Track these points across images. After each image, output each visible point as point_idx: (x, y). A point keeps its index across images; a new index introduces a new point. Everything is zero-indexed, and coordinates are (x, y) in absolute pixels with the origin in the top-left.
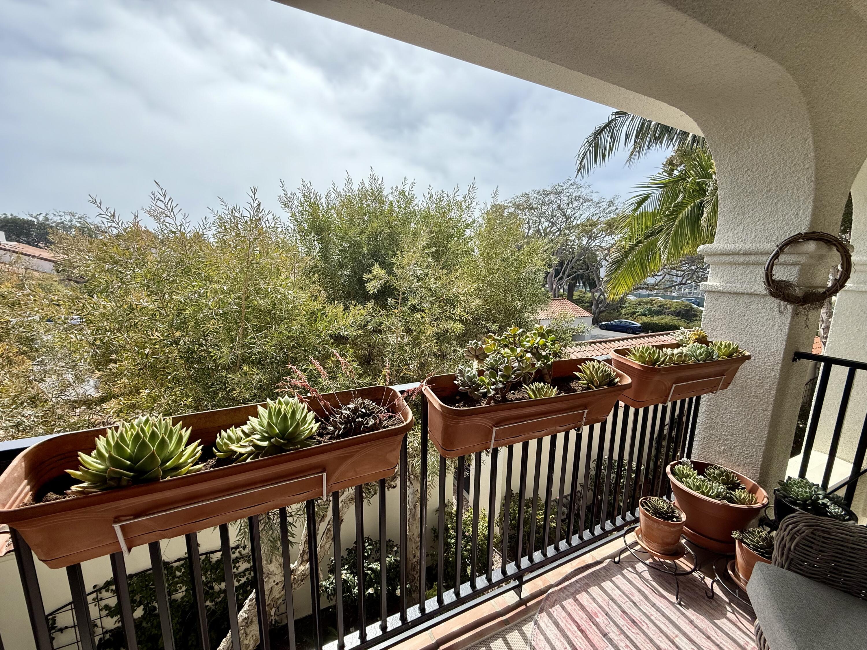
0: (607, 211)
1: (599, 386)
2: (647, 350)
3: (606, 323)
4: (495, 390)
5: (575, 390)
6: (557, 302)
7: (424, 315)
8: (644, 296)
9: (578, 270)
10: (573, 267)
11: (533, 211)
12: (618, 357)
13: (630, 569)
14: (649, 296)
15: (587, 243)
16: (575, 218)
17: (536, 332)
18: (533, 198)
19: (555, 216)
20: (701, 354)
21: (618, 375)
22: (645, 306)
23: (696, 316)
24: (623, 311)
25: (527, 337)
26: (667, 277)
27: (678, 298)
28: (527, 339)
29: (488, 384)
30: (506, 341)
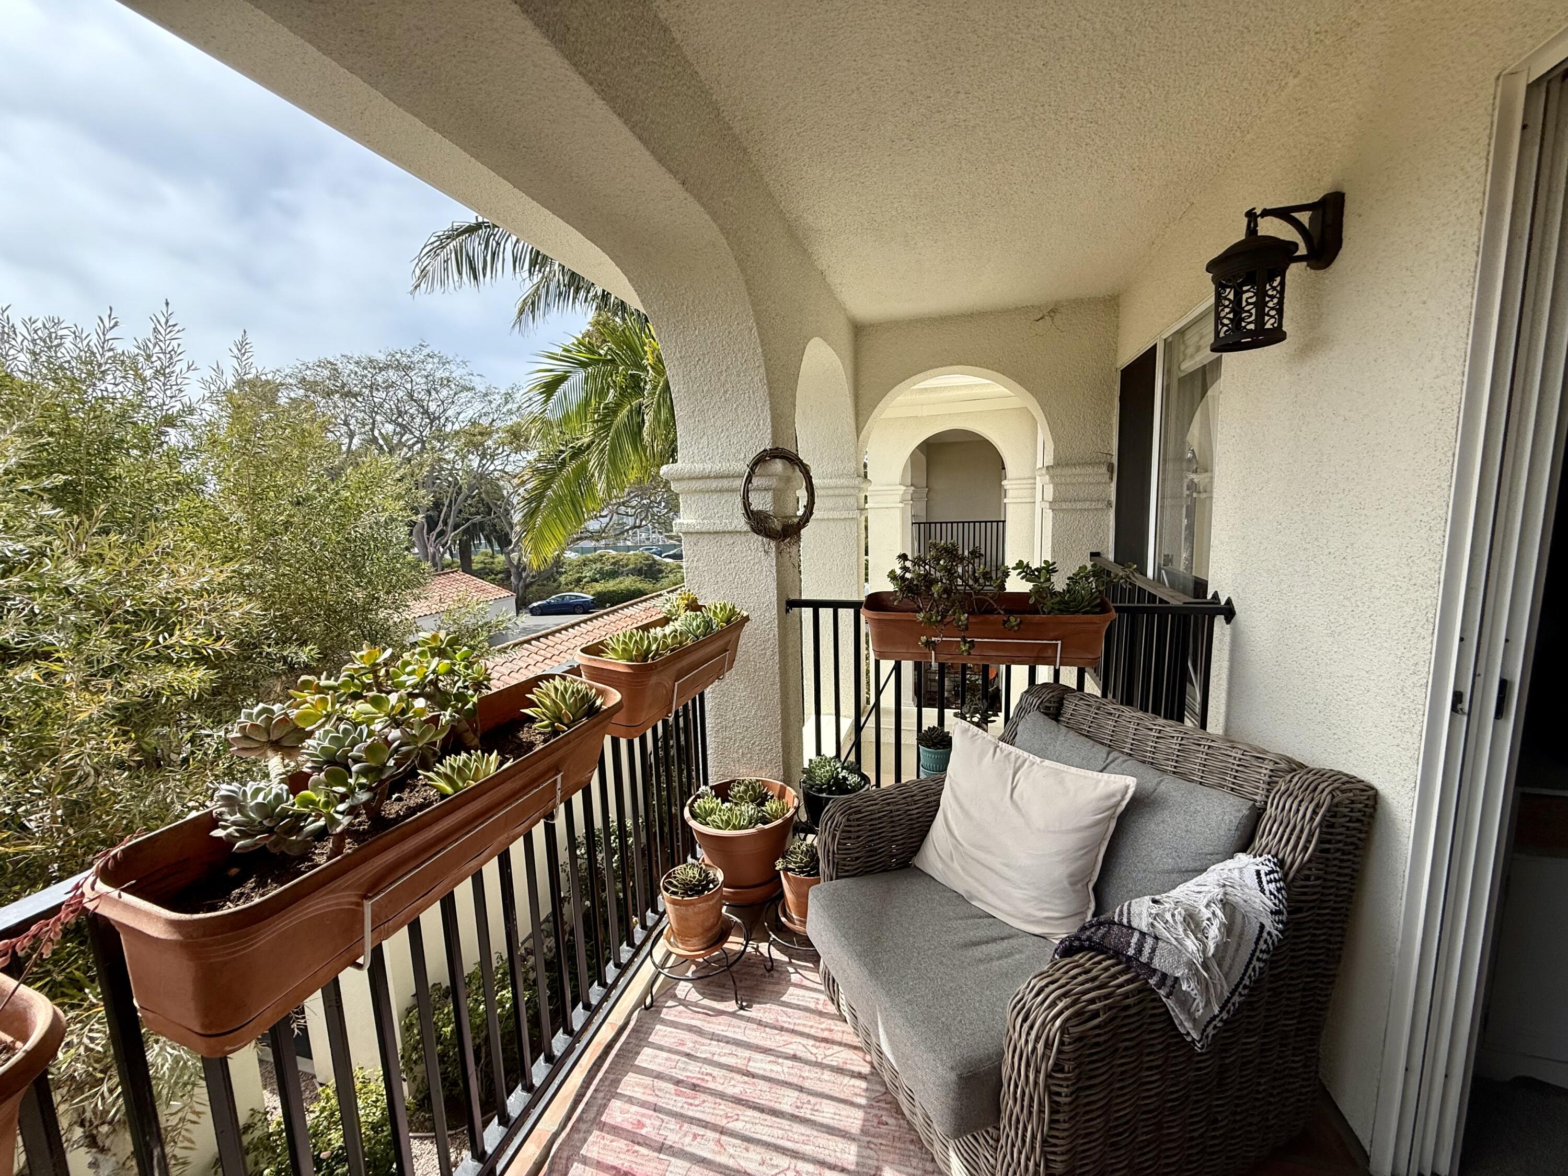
0: (505, 410)
1: (574, 722)
2: (631, 638)
3: (539, 603)
4: (352, 811)
5: (532, 745)
6: (442, 579)
7: (56, 667)
8: (588, 550)
9: (471, 515)
10: (460, 511)
11: (354, 400)
12: (590, 659)
13: (670, 1003)
14: (595, 549)
15: (479, 466)
16: (447, 419)
17: (426, 648)
18: (348, 372)
19: (406, 413)
20: (698, 627)
21: (600, 693)
22: (594, 566)
23: (661, 571)
24: (562, 579)
25: (406, 664)
26: (615, 517)
27: (635, 548)
28: (408, 669)
29: (327, 804)
30: (355, 685)
